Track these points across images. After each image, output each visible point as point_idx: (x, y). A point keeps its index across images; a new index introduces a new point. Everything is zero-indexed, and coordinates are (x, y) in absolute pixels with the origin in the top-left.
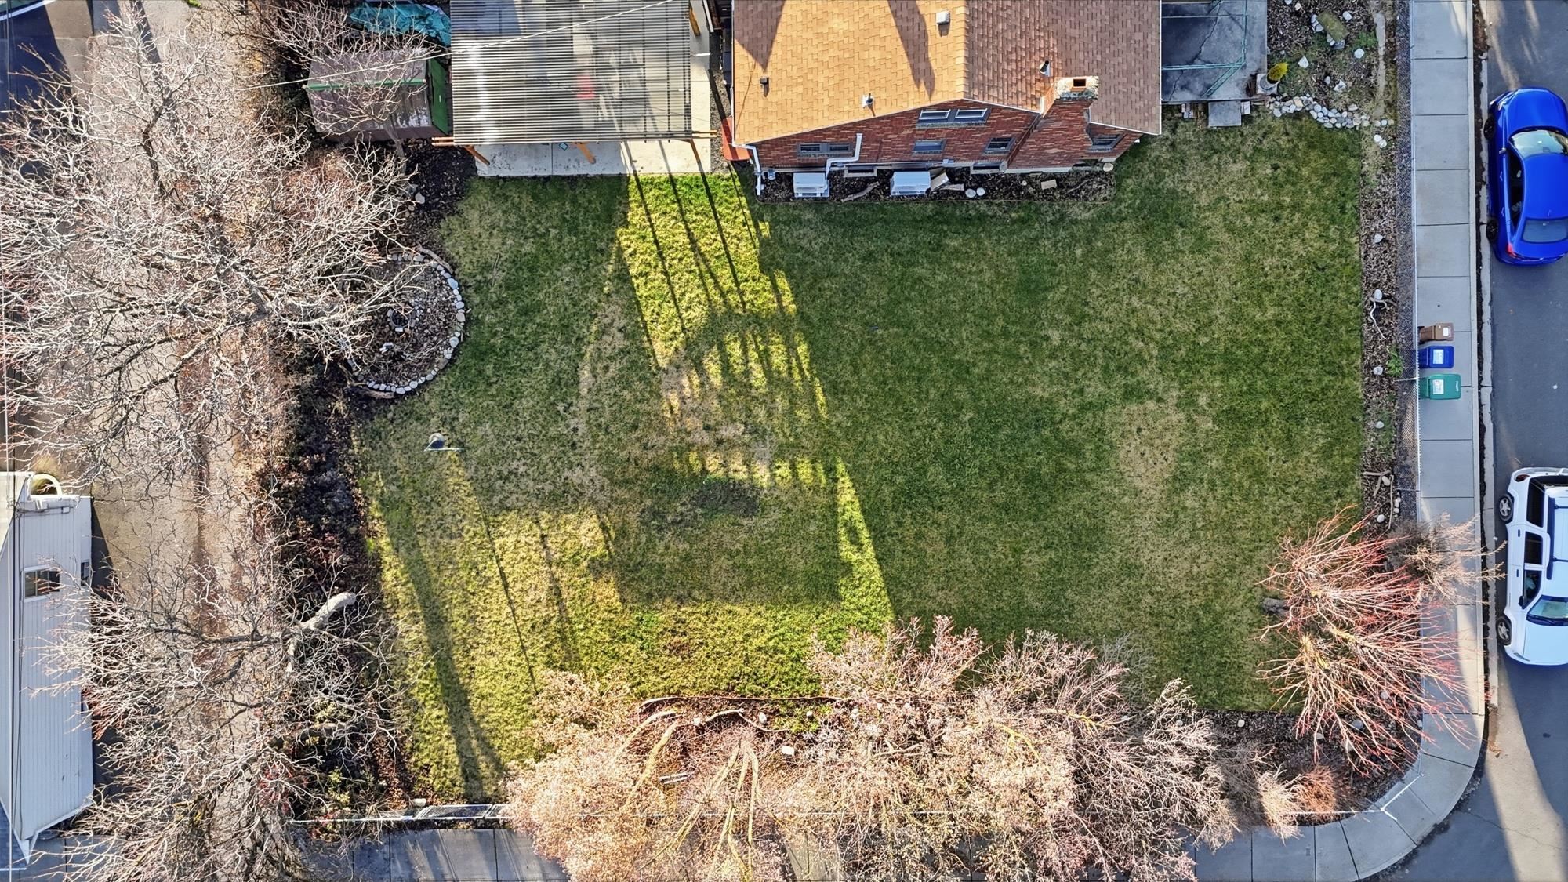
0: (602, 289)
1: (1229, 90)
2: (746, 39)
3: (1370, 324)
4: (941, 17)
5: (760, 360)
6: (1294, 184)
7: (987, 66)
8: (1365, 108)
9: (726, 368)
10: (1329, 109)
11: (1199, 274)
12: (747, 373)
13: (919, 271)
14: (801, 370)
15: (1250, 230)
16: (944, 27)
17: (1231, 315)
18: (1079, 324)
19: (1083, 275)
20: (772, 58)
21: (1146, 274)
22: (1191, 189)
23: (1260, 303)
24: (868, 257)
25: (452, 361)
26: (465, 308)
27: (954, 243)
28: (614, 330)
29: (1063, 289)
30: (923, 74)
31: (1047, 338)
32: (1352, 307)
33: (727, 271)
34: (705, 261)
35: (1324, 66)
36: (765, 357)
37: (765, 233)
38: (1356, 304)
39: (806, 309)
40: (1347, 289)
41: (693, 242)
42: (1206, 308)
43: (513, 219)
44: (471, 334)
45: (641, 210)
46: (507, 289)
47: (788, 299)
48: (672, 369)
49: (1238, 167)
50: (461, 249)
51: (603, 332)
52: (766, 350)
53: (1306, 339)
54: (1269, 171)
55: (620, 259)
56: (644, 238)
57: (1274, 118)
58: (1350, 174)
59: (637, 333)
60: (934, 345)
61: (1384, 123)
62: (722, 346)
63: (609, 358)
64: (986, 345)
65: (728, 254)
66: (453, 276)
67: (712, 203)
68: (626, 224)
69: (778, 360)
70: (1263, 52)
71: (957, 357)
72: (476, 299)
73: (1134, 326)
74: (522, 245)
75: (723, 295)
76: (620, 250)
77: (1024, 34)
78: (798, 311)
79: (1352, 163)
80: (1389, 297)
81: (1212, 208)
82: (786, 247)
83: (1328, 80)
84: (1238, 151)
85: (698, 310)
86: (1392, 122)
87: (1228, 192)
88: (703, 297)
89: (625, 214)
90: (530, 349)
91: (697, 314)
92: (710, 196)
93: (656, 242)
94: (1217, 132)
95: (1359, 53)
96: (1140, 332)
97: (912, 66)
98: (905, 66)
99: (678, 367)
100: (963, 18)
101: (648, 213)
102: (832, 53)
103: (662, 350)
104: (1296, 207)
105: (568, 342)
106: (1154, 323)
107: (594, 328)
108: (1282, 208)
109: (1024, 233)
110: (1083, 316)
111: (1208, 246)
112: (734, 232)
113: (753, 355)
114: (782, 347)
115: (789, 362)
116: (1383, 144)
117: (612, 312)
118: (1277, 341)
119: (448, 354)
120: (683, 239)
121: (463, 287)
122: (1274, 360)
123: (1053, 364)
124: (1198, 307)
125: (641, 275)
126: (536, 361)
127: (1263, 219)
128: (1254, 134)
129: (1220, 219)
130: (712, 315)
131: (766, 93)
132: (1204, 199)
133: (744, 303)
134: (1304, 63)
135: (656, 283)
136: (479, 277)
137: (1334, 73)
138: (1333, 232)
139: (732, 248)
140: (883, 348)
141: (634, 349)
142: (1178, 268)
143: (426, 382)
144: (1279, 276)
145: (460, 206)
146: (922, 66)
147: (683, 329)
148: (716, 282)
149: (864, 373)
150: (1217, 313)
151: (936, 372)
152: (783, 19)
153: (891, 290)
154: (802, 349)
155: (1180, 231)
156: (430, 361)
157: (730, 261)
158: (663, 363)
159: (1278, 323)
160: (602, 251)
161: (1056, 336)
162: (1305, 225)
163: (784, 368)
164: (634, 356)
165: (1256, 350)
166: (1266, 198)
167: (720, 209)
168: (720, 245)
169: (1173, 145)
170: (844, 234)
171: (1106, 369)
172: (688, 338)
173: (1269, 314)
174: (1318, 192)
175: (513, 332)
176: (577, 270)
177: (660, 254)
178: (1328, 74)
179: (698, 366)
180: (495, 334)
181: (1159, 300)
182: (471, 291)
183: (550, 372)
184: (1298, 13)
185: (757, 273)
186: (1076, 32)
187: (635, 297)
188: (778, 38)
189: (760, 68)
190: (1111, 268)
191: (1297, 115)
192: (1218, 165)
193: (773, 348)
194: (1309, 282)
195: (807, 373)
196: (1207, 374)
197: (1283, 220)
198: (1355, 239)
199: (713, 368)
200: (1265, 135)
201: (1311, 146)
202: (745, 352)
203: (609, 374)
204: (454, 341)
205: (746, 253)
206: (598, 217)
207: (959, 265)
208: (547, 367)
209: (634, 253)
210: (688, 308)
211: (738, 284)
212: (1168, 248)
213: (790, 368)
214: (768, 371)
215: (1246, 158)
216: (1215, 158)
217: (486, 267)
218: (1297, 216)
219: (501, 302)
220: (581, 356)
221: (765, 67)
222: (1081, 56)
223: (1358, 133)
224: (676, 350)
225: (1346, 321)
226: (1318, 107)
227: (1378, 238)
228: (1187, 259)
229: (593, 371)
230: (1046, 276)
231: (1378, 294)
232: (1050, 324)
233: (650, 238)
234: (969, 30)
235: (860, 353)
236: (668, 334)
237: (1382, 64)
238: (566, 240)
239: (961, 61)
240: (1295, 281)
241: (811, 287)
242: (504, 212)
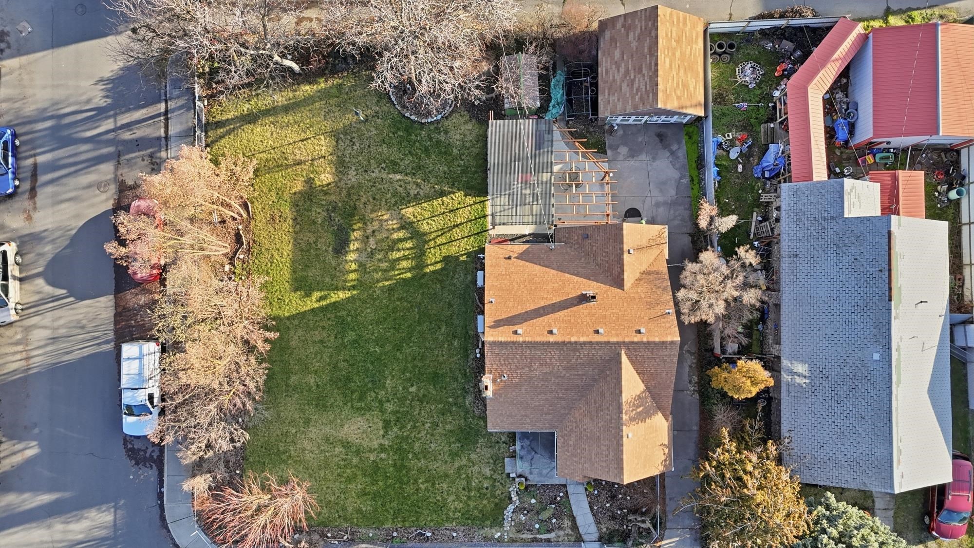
0: (436, 184)
1: (521, 467)
2: (530, 250)
3: (416, 531)
4: (519, 331)
5: (404, 256)
6: (479, 497)
7: (500, 350)
8: (512, 528)
9: (401, 240)
10: (513, 512)
11: (440, 454)
12: (399, 250)
13: (443, 329)
14: (399, 274)
15: (459, 477)
16: (516, 333)
17: (421, 468)
18: (418, 400)
19: (440, 402)
20: (520, 261)
21: (440, 430)
22: (478, 450)
23: (426, 481)
24: (450, 305)
25: (404, 116)
26: (428, 123)
27: (456, 344)
28: (418, 190)
29: (434, 393)
30: (498, 324)
31: (412, 385)
32: (424, 522)
33: (444, 241)
34: (449, 231)
35: (532, 510)
36: (406, 258)
37: (461, 259)
38: (425, 525)
39: (427, 276)
40: (432, 521)
41: (457, 226)
42: (424, 457)
43: (468, 145)
44: (416, 125)
45: (472, 202)
46: (437, 142)
47: (431, 268)
48: (401, 216)
49: (487, 472)
50: (454, 121)
51: (418, 185)
52: (409, 259)
53: (409, 502)
54: (485, 486)
55: (450, 193)
56: (459, 203)
57: (509, 488)
58: (484, 522)
59: (417, 199)
60: (410, 335)
61: (506, 537)
62: (411, 238)
63: (406, 187)
64: (410, 359)
65: (453, 241)
66: (442, 117)
67: (475, 234)
68: (466, 196)
69: (405, 264)
70: (538, 482)
71: (404, 345)
72: (432, 128)
73: (417, 425)
74: (456, 148)
75: (434, 239)
76: (454, 193)
77: (517, 367)
78: (426, 273)
79: (489, 522)
80: (428, 539)
81: (469, 460)
82: (455, 267)
83: (525, 512)
84: (495, 472)
85: (427, 228)
86: (506, 540)
87: (476, 467)
88: (432, 230)
89: (470, 195)
90: (409, 152)
91: (425, 227)
92: (478, 233)
93: (457, 209)
94: (504, 462)
95: (537, 526)
96: (414, 427)
97: (502, 320)
98: (504, 316)
99: (401, 218)
100: (518, 340)
101: (470, 205)
102: (516, 286)
103: (409, 212)
104: (469, 498)
105: (412, 169)
106: (418, 434)
107: (419, 181)
108: (469, 491)
109: (460, 375)
110: (422, 402)
111: (452, 458)
112: (462, 244)
113: (407, 253)
114: (410, 266)
115: (403, 269)
116: (496, 536)
117: (426, 188)
118: (409, 489)
119: (407, 115)
120: (459, 221)
121: (438, 122)
122: (401, 488)
123: (401, 388)
124: (425, 453)
125: (443, 202)
126: (404, 154)
127: (464, 483)
128: (502, 479)
129: (465, 463)
130: (425, 234)
131: (506, 258)
132: (473, 456)
133: (430, 249)
134: (533, 501)
135: (439, 209)
136: (442, 129)
137: (529, 515)
138: (458, 514)
139: (454, 243)
140: (409, 312)
141: (410, 199)
142: (443, 444)
143: (394, 105)
144: (438, 490)
145: (474, 121)
146: (502, 323)
147: (419, 221)
148: (439, 236)
149: (398, 303)
150: (422, 462)
151: (399, 336)
152: (535, 265)
153: (435, 315)
154: (409, 275)
155: (459, 445)
156: (404, 107)
157: (449, 242)
158: (403, 212)
159: (417, 490)
160: (453, 185)
161: (413, 389)
162: (461, 502)
163: (400, 267)
164: (406, 199)
165: (405, 480)
166: (474, 484)
167: (472, 238)
168: (456, 238)
169: (498, 442)
170: (460, 294)
171: (398, 412)
172: (414, 223)
173: (421, 486)
174: (476, 508)
175: (417, 144)
176: (445, 173)
177: (452, 211)
178: (528, 512)
179: (402, 228)
180: (416, 136)
181: (428, 436)
182: (436, 125)
183: (399, 161)
184: (555, 499)
185: (443, 255)
186: (523, 391)
187: (433, 199)
188: (527, 264)
189: (516, 255)
190: (443, 414)
191: (510, 498)
192: (489, 463)
193: (410, 261)
194: (435, 503)
195: (398, 277)
196: (395, 458)
197: (463, 492)
198: (454, 524)
199: (401, 234)
200: (501, 484)
201: (496, 504)
202: (408, 249)
203: (398, 187)
204: (413, 117)
205: (453, 250)
206: (469, 183)
207: (446, 346)
208: (401, 159)
209: (453, 199)
210: (428, 223)
211: (438, 246)
212: (452, 440)
213: (400, 269)
214: (399, 259)
215: (491, 475)
216: (492, 461)
217: (446, 132)
218: (465, 498)
219: (431, 139)
220: (407, 175)
221: (516, 258)
222: (514, 394)
223: (501, 525)
224: (409, 218)
225: (417, 520)
226: (513, 507)
227: (455, 534)
228: (447, 448)
229: (400, 180)
230: (440, 385)
231: (429, 534)
232: (419, 387)
233: (459, 206)
234: (513, 343)
235: (407, 301)
236: (416, 214)
237: (532, 536)
238: (459, 168)
239: (500, 339)
240: (435, 498)
241: (437, 279)
242: (471, 141)
